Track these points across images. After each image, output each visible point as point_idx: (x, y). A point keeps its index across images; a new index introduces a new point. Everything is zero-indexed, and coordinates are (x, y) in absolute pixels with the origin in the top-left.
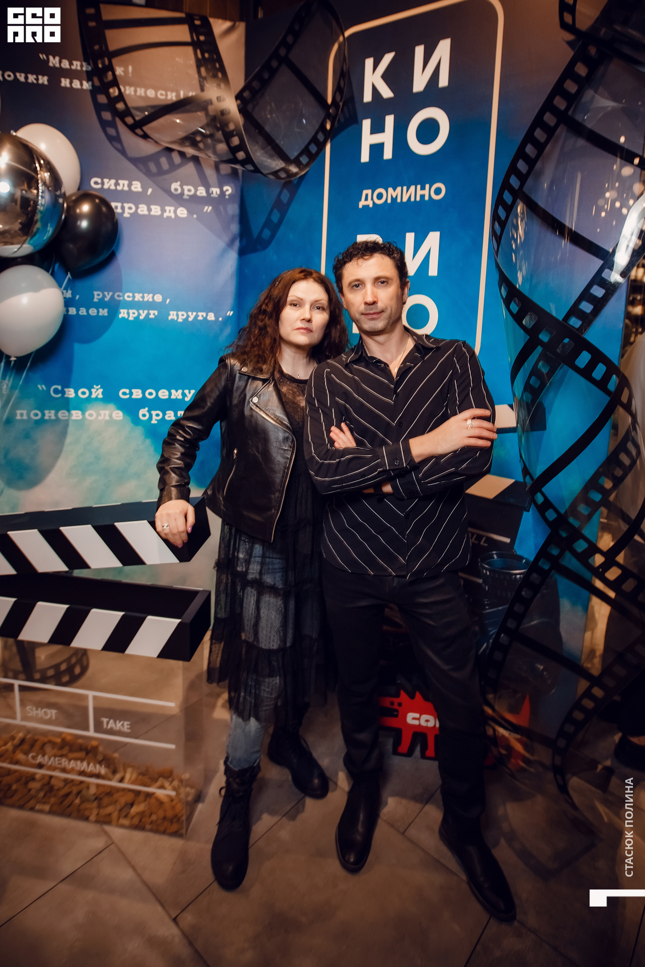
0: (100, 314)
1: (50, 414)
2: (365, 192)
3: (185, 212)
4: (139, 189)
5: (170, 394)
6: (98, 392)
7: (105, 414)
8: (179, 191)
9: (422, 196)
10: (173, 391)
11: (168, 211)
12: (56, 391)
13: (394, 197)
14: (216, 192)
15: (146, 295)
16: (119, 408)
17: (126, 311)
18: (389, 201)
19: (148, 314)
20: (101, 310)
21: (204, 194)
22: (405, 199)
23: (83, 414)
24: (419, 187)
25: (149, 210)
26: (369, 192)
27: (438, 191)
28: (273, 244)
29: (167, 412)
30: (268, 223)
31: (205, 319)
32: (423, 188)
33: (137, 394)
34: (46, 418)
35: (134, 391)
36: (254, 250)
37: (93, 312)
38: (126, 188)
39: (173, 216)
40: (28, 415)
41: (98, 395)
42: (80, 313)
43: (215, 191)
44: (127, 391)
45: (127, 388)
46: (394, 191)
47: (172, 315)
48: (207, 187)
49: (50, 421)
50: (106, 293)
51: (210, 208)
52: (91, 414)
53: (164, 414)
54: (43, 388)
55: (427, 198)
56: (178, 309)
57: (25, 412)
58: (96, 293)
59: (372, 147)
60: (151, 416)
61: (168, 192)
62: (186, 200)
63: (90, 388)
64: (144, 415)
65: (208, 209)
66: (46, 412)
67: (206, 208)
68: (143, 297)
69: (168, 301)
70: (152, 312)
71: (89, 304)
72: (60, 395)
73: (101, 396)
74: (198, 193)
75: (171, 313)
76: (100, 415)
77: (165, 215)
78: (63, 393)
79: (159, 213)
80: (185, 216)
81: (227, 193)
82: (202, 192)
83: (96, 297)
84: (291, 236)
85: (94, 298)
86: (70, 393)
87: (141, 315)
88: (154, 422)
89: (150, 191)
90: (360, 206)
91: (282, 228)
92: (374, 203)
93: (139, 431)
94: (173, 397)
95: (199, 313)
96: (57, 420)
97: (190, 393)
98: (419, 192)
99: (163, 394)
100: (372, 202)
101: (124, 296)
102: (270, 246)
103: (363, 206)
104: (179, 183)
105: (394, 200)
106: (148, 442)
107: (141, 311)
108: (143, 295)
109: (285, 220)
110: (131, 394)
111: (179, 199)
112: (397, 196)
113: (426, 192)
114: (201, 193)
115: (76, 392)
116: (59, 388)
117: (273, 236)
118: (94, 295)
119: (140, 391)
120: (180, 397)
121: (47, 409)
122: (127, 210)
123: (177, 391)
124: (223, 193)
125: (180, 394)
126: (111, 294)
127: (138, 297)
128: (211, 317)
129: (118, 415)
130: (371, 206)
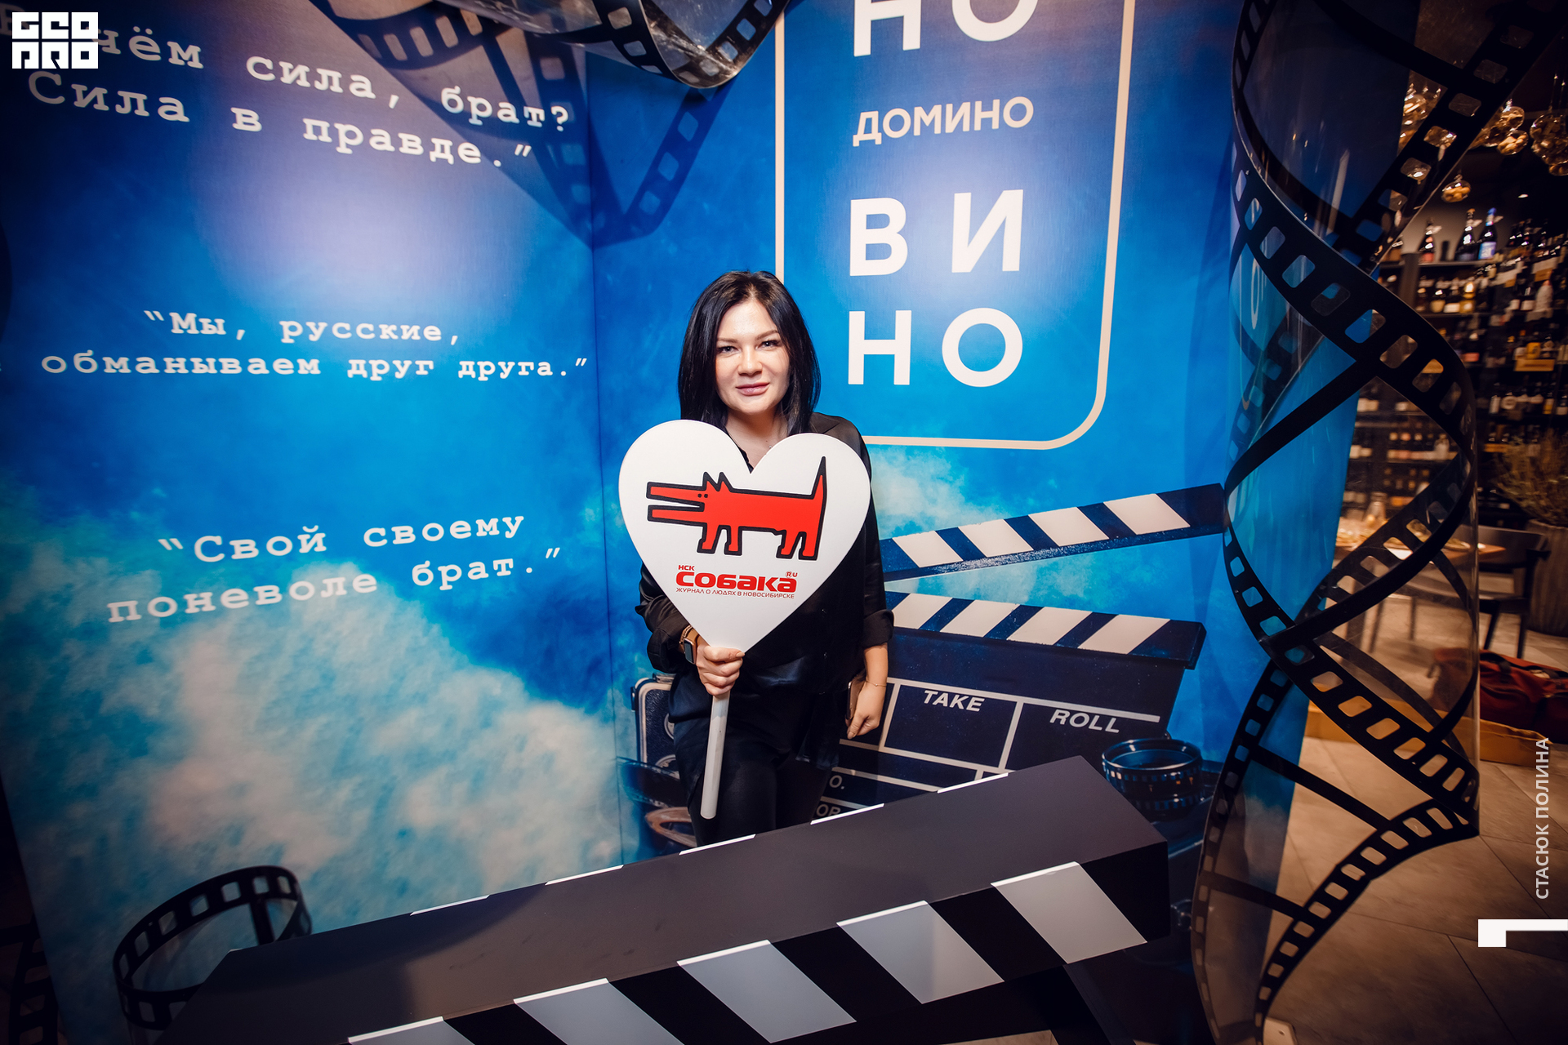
0: (302, 371)
1: (198, 602)
2: (864, 116)
3: (476, 152)
4: (369, 93)
5: (475, 529)
6: (313, 540)
7: (335, 585)
8: (460, 107)
9: (987, 122)
10: (480, 523)
11: (438, 148)
12: (209, 549)
13: (927, 123)
14: (538, 115)
15: (404, 328)
16: (365, 570)
17: (362, 363)
18: (917, 132)
19: (414, 367)
20: (302, 362)
21: (514, 119)
22: (950, 129)
23: (284, 590)
24: (978, 104)
25: (397, 142)
26: (874, 115)
27: (1018, 112)
28: (667, 222)
29: (471, 565)
30: (652, 181)
31: (534, 373)
32: (987, 107)
33: (404, 535)
34: (192, 609)
35: (395, 529)
36: (625, 236)
37: (282, 366)
38: (336, 88)
39: (451, 161)
40: (142, 609)
41: (315, 545)
42: (251, 369)
43: (535, 115)
44: (382, 532)
45: (380, 527)
46: (928, 112)
47: (464, 368)
48: (519, 103)
49: (202, 615)
50: (311, 325)
51: (528, 148)
52: (303, 589)
53: (466, 570)
54: (171, 544)
55: (995, 125)
56: (476, 356)
57: (132, 605)
58: (285, 325)
59: (876, 25)
60: (438, 576)
61: (436, 106)
62: (474, 127)
63: (294, 535)
64: (423, 577)
65: (523, 150)
66: (190, 598)
67: (520, 147)
68: (399, 332)
69: (454, 339)
70: (421, 363)
71: (272, 349)
72: (221, 556)
73: (321, 548)
74: (500, 115)
75: (463, 364)
76: (325, 588)
77: (434, 156)
78: (229, 551)
79: (420, 151)
80: (477, 160)
81: (560, 120)
82: (507, 113)
83: (287, 333)
84: (706, 206)
85: (283, 337)
86: (244, 549)
87: (398, 371)
88: (445, 587)
89: (394, 100)
90: (856, 144)
91: (685, 191)
92: (884, 136)
93: (414, 612)
94: (480, 533)
95: (520, 364)
96: (221, 611)
97: (513, 522)
98: (980, 115)
99: (460, 530)
100: (880, 134)
101: (353, 330)
102: (660, 230)
103: (861, 142)
104: (457, 90)
105: (927, 129)
106: (436, 629)
107: (397, 363)
108: (399, 328)
109: (690, 174)
110: (391, 536)
111: (459, 123)
112: (933, 120)
113: (994, 114)
114: (506, 115)
115: (261, 546)
116: (218, 540)
117: (665, 207)
118: (281, 327)
119: (410, 529)
120: (495, 532)
121: (188, 593)
122: (343, 139)
123: (487, 523)
124: (550, 120)
125: (495, 528)
126: (323, 325)
127: (387, 332)
128: (545, 369)
129: (366, 583)
130: (878, 142)
